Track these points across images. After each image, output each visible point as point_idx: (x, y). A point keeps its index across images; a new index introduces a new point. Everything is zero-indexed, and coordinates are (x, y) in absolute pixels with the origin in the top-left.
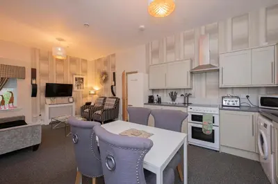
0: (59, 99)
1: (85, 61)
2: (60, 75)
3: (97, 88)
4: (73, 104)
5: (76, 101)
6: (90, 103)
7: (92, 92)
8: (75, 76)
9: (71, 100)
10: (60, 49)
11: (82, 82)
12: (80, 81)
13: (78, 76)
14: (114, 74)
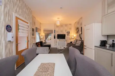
0: (61, 40)
1: (70, 24)
2: (62, 31)
3: (75, 35)
4: (66, 42)
5: (67, 41)
6: (72, 42)
7: (73, 37)
8: (66, 31)
9: (65, 40)
10: (58, 22)
11: (69, 33)
12: (68, 33)
13: (67, 31)
14: (81, 28)
